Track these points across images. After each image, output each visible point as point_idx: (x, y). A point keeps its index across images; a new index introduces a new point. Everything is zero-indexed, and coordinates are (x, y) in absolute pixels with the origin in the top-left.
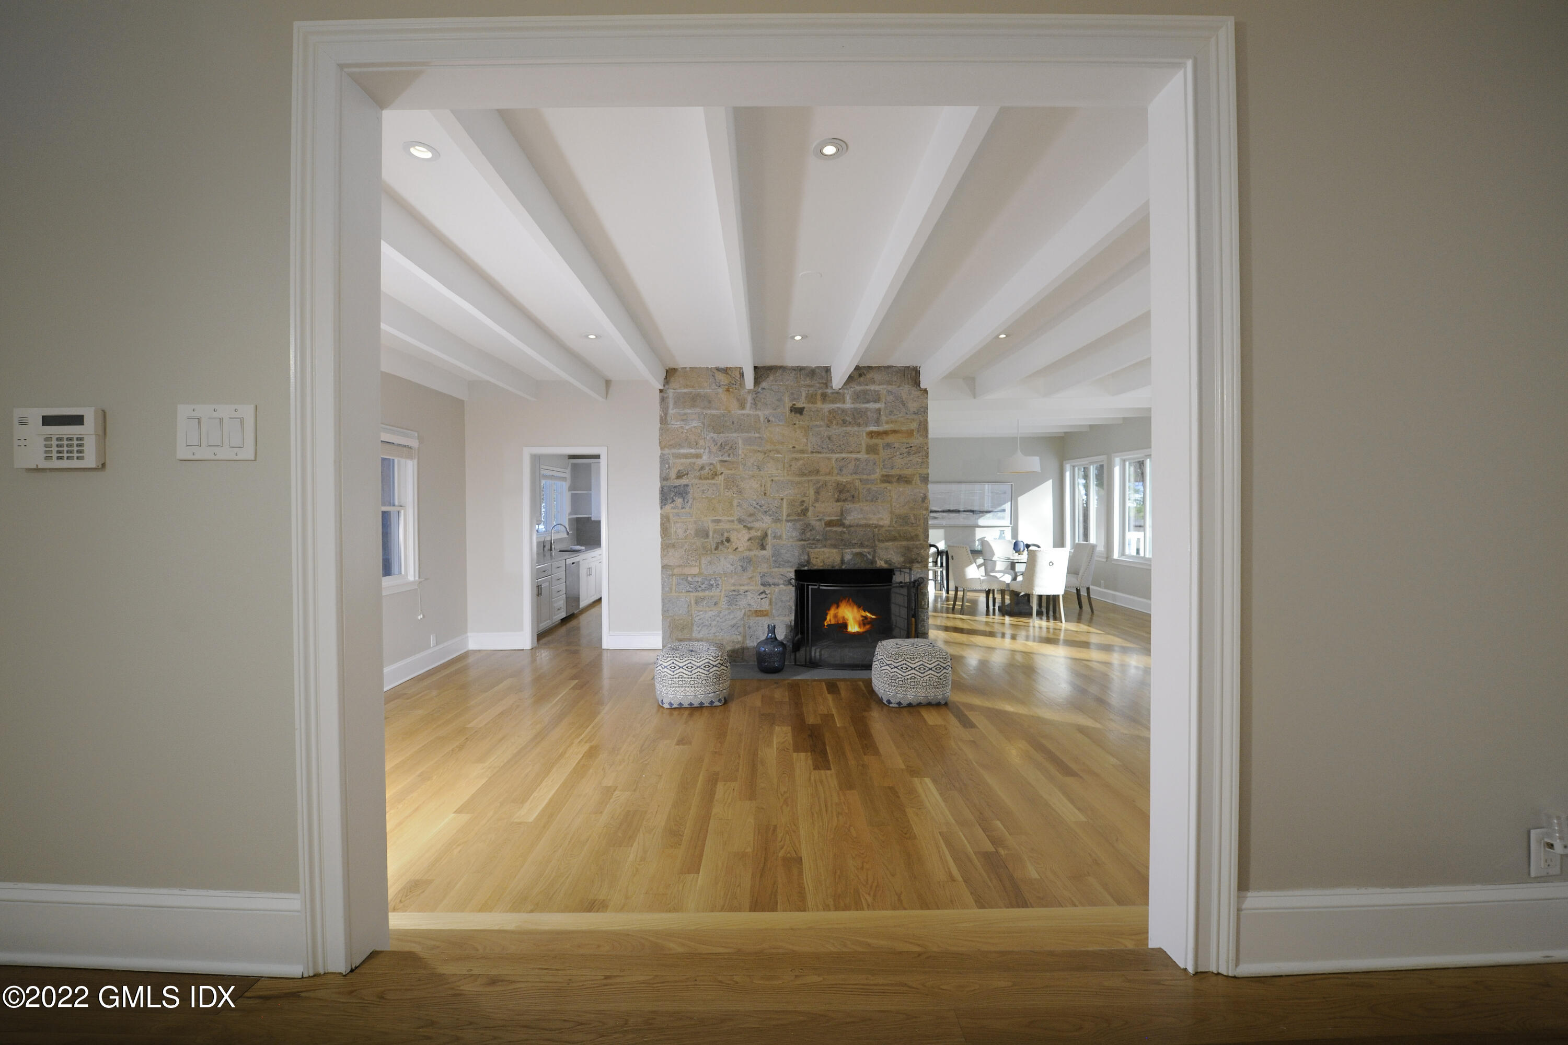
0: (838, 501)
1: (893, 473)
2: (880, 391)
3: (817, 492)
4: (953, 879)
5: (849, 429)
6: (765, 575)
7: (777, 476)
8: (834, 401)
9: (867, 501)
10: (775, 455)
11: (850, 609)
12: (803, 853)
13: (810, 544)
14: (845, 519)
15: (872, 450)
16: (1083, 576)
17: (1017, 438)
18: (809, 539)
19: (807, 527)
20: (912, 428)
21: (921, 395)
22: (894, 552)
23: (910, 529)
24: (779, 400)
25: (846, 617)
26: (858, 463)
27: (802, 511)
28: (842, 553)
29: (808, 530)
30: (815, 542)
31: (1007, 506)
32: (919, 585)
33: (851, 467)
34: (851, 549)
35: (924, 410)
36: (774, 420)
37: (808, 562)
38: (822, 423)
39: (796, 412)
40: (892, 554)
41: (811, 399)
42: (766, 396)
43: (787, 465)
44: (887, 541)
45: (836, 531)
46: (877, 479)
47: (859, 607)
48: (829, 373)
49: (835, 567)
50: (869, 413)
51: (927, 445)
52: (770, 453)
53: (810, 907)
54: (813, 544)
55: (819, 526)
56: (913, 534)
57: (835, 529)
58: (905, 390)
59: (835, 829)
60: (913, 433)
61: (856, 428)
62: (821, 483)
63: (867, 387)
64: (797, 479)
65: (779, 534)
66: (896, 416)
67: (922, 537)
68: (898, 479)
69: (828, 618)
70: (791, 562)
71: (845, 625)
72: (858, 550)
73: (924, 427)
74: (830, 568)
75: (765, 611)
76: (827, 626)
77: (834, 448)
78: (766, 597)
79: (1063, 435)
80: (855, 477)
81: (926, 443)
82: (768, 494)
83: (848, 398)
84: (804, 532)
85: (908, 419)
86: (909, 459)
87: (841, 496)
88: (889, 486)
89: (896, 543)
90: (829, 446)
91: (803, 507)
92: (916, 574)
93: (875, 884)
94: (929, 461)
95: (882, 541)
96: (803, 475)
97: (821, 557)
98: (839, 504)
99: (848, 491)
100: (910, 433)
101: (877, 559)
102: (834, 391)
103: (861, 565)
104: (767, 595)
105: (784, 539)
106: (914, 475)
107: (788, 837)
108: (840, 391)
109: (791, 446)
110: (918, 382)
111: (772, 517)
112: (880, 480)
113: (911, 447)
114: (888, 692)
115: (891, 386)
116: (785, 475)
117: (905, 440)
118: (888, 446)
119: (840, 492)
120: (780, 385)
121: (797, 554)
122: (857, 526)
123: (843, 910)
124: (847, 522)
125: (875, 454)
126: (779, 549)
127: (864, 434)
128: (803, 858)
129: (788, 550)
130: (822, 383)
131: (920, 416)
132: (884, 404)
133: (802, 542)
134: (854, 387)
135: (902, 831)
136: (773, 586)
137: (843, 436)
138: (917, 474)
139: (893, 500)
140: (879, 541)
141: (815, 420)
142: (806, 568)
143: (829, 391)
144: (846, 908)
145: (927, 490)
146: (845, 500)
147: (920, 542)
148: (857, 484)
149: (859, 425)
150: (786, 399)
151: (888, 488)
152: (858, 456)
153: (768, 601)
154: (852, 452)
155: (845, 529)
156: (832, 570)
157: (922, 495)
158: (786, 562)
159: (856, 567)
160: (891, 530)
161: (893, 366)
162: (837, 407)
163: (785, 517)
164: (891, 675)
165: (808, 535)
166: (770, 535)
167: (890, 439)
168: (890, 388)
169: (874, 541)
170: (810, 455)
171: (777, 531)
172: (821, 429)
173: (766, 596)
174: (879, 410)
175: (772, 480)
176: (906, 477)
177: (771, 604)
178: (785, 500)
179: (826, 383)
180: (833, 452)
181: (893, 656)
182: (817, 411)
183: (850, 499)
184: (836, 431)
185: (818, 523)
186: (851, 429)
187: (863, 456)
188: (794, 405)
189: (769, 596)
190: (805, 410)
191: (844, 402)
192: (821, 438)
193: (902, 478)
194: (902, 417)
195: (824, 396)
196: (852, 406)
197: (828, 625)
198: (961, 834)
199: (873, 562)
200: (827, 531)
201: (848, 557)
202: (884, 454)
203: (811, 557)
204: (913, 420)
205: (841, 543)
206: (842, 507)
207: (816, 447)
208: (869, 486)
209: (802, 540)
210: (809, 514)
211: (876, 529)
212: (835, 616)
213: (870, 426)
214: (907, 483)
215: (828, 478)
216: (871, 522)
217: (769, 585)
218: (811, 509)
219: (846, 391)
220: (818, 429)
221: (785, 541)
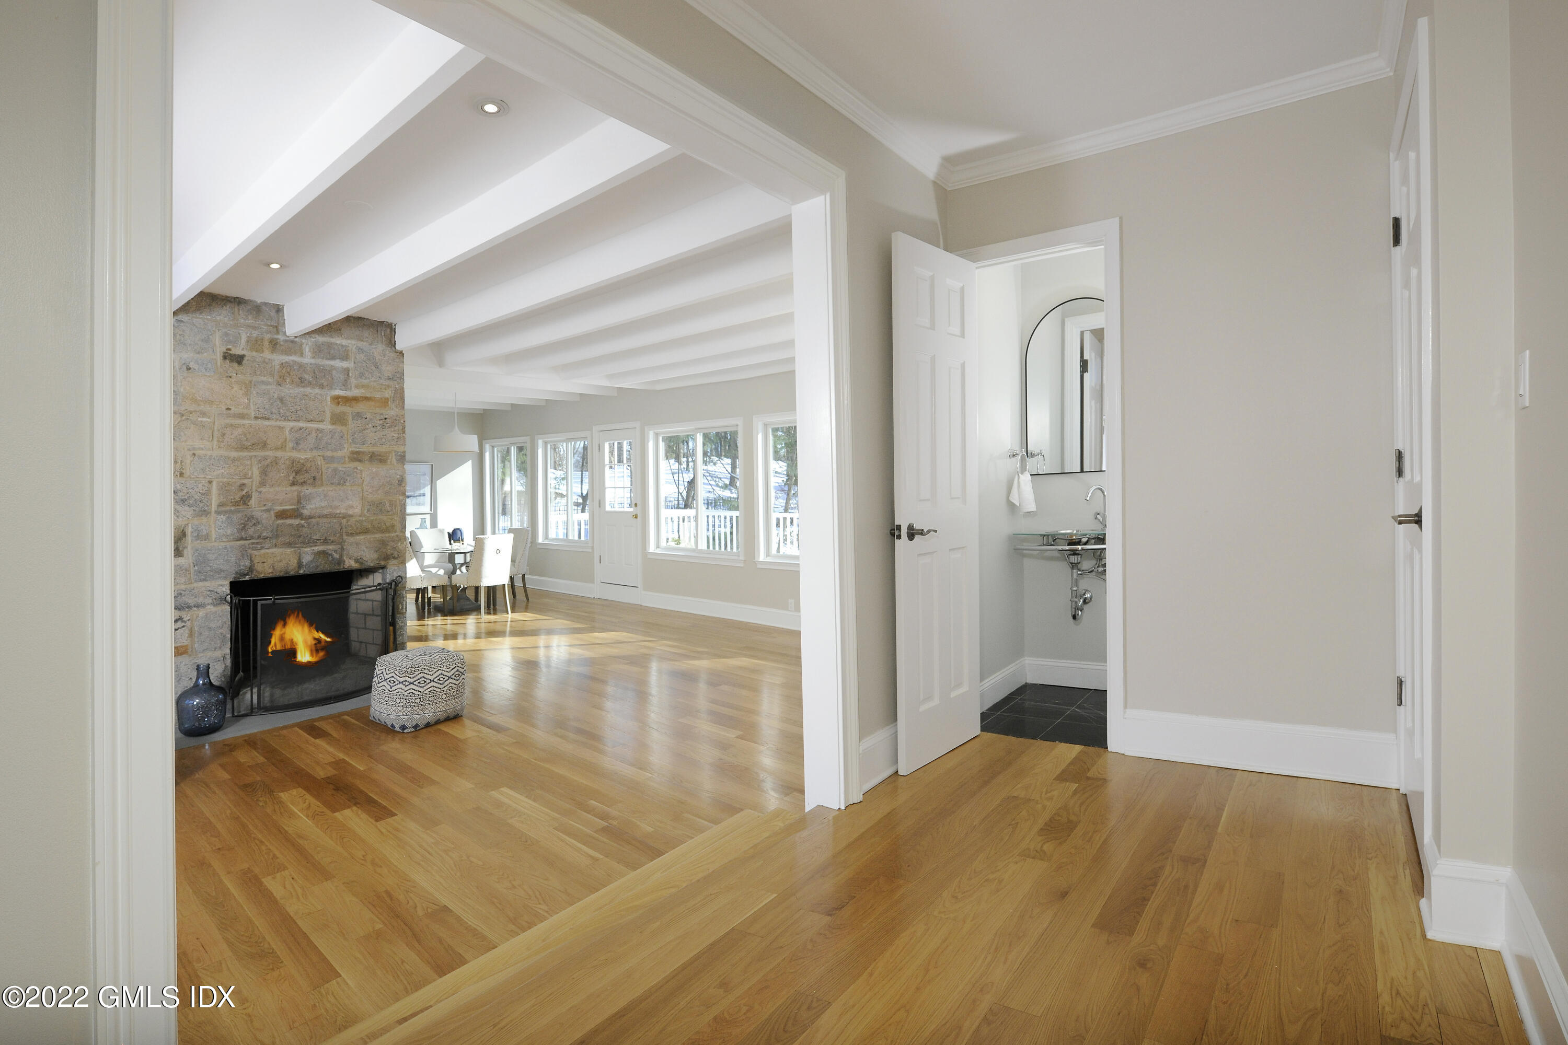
0: (293, 484)
1: (365, 450)
2: (348, 346)
3: (264, 472)
4: (596, 860)
5: (308, 390)
6: (181, 594)
7: (202, 449)
8: (288, 352)
9: (332, 484)
10: (199, 419)
11: (300, 628)
12: (443, 901)
13: (253, 543)
14: (304, 508)
15: (338, 419)
16: (520, 562)
17: (454, 413)
18: (252, 538)
19: (249, 521)
20: (387, 396)
21: (397, 358)
22: (367, 548)
23: (385, 518)
24: (207, 340)
25: (295, 640)
26: (320, 435)
27: (242, 498)
28: (300, 553)
29: (251, 524)
30: (261, 541)
31: (427, 490)
32: (396, 585)
33: (311, 439)
34: (311, 546)
35: (399, 376)
36: (196, 368)
37: (251, 569)
38: (270, 380)
39: (232, 361)
40: (364, 551)
41: (256, 344)
42: (183, 331)
43: (216, 434)
44: (358, 534)
45: (291, 525)
46: (344, 457)
47: (311, 625)
48: (281, 314)
49: (290, 572)
50: (334, 372)
51: (404, 418)
52: (191, 415)
53: (497, 941)
54: (257, 543)
55: (267, 519)
56: (388, 524)
57: (289, 521)
58: (378, 349)
59: (455, 866)
60: (387, 403)
61: (317, 391)
62: (269, 460)
63: (331, 339)
64: (234, 454)
65: (205, 533)
66: (368, 380)
67: (398, 526)
68: (371, 457)
69: (273, 641)
70: (223, 571)
71: (293, 652)
72: (321, 548)
73: (400, 396)
74: (282, 574)
75: (182, 647)
76: (271, 652)
77: (288, 414)
78: (183, 627)
79: (482, 412)
80: (315, 453)
81: (402, 415)
82: (187, 472)
83: (307, 350)
84: (245, 527)
85: (382, 384)
86: (383, 433)
87: (298, 478)
88: (360, 466)
89: (368, 536)
90: (281, 411)
91: (244, 493)
92: (391, 574)
93: (537, 893)
94: (406, 436)
95: (352, 535)
96: (243, 448)
97: (270, 561)
98: (295, 488)
99: (307, 472)
100: (384, 402)
101: (345, 558)
102: (288, 339)
103: (324, 566)
104: (185, 622)
105: (213, 540)
106: (390, 452)
107: (411, 895)
108: (297, 339)
109: (224, 408)
110: (393, 342)
111: (192, 508)
112: (349, 457)
113: (386, 419)
114: (402, 717)
115: (362, 343)
116: (214, 447)
117: (378, 410)
118: (358, 415)
119: (297, 473)
120: (207, 319)
121: (233, 559)
122: (319, 517)
123: (530, 928)
124: (306, 512)
125: (342, 425)
126: (205, 554)
127: (329, 399)
128: (447, 905)
129: (220, 555)
130: (271, 326)
131: (396, 382)
132: (353, 363)
133: (242, 542)
134: (315, 338)
135: (521, 841)
136: (195, 609)
137: (301, 399)
138: (393, 452)
139: (365, 483)
140: (348, 534)
141: (260, 375)
142: (247, 578)
143: (281, 337)
144: (531, 925)
145: (404, 472)
146: (304, 483)
147: (396, 534)
148: (319, 463)
149: (322, 386)
150: (217, 339)
151: (359, 468)
152: (321, 426)
153: (187, 631)
154: (312, 421)
155: (303, 522)
156: (286, 577)
157: (398, 477)
158: (216, 572)
159: (320, 570)
160: (362, 521)
161: (365, 319)
162: (293, 361)
163: (214, 508)
164: (406, 694)
165: (251, 531)
166: (189, 534)
167: (360, 407)
168: (360, 344)
169: (342, 535)
170: (253, 422)
171: (202, 527)
172: (269, 387)
173: (183, 624)
174: (347, 371)
175: (194, 454)
176: (380, 456)
177: (191, 635)
178: (214, 483)
179: (276, 327)
180: (286, 419)
181: (409, 670)
182: (264, 362)
183: (309, 482)
184: (291, 391)
185: (265, 515)
186: (311, 391)
187: (327, 426)
188: (229, 349)
189: (188, 624)
190: (246, 359)
191: (302, 355)
192: (270, 399)
193: (375, 456)
194: (374, 381)
195: (274, 344)
196: (313, 361)
197: (273, 652)
198: (571, 822)
199: (340, 561)
200: (278, 525)
201: (307, 559)
202: (352, 425)
203: (255, 561)
204: (388, 386)
205: (298, 540)
206: (299, 492)
207: (262, 410)
208: (335, 465)
209: (242, 539)
210: (253, 502)
211: (345, 520)
212: (282, 638)
213: (336, 389)
214: (381, 462)
215: (279, 454)
216: (338, 512)
217: (189, 607)
218: (255, 495)
219: (303, 341)
220: (263, 387)
221: (215, 541)
